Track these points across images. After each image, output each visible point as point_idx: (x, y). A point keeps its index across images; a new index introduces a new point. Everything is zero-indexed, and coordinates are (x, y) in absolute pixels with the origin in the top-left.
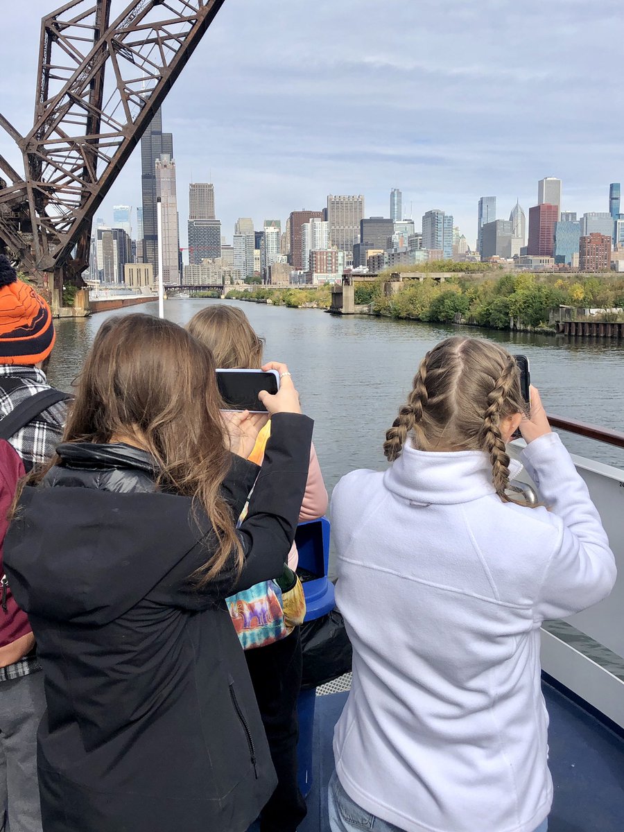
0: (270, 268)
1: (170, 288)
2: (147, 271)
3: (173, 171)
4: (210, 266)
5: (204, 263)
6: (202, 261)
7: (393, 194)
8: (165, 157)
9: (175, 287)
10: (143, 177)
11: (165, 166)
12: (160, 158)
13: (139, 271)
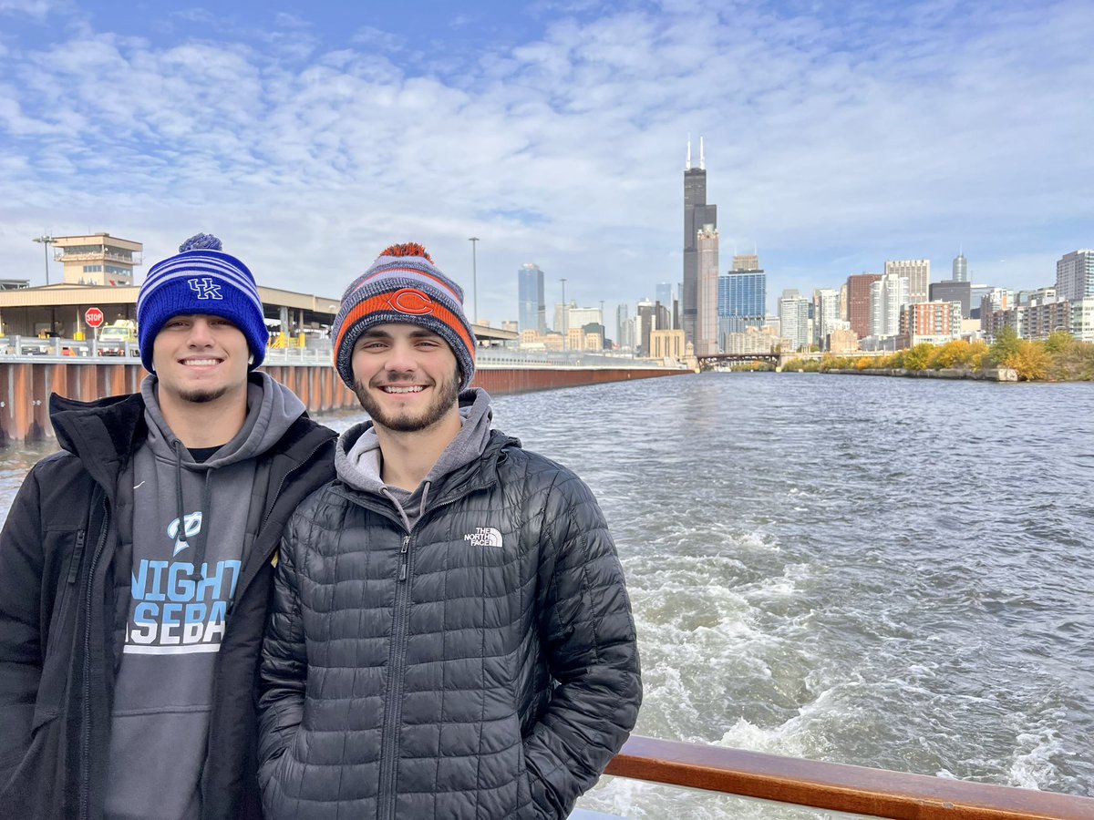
0: (828, 336)
1: (705, 358)
2: (677, 339)
3: (716, 241)
4: (755, 335)
5: (749, 332)
6: (747, 329)
7: (956, 262)
8: (709, 228)
9: (712, 358)
10: (685, 251)
11: (708, 237)
12: (702, 228)
13: (667, 339)
